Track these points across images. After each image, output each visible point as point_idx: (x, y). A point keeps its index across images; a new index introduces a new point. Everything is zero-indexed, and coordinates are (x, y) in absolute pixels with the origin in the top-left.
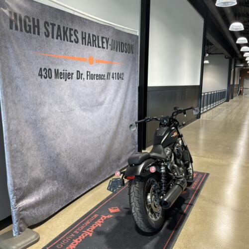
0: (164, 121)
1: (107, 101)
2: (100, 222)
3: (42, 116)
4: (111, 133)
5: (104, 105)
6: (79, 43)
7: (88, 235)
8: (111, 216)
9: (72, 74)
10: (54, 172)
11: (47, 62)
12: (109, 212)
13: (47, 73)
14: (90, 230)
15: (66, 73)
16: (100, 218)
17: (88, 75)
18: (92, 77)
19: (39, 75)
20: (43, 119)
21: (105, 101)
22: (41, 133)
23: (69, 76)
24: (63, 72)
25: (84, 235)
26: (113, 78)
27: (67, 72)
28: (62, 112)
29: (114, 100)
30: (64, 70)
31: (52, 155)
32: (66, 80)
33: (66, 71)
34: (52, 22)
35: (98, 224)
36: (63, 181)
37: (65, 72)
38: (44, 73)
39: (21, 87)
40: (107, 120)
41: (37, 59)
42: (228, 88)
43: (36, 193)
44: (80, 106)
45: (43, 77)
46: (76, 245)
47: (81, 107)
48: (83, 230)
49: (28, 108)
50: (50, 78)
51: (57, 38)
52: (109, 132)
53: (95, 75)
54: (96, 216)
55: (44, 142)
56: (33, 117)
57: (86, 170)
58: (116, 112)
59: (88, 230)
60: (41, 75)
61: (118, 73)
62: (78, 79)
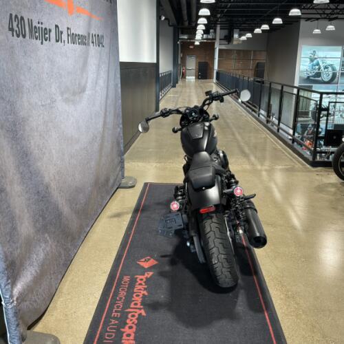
0: (191, 115)
1: (89, 85)
2: (140, 287)
3: (22, 114)
4: (98, 139)
5: (87, 92)
7: (140, 315)
8: (151, 273)
9: (50, 31)
10: (44, 218)
12: (143, 267)
13: (20, 26)
14: (136, 304)
15: (42, 29)
16: (136, 282)
17: (68, 35)
18: (73, 38)
19: (9, 28)
20: (24, 120)
21: (88, 85)
22: (25, 148)
24: (38, 25)
25: (133, 316)
26: (93, 42)
27: (44, 27)
28: (43, 106)
29: (96, 83)
30: (39, 23)
31: (40, 190)
32: (42, 43)
33: (42, 23)
35: (140, 291)
36: (54, 232)
37: (40, 25)
38: (15, 26)
40: (92, 119)
42: (174, 68)
43: (28, 263)
44: (62, 94)
45: (15, 33)
46: (132, 337)
47: (62, 96)
48: (124, 308)
50: (24, 36)
52: (96, 138)
53: (76, 35)
54: (127, 279)
55: (29, 166)
56: (11, 118)
57: (78, 206)
58: (101, 103)
59: (132, 306)
61: (98, 35)
62: (57, 41)
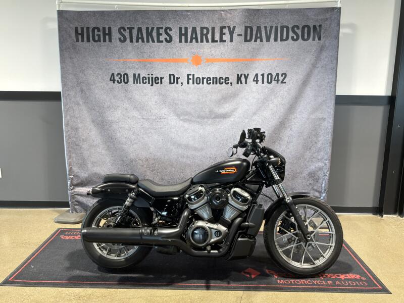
3: (110, 118)
5: (232, 119)
6: (173, 42)
9: (162, 78)
11: (121, 67)
13: (122, 78)
15: (152, 78)
17: (189, 79)
18: (198, 81)
19: (111, 80)
20: (112, 122)
21: (235, 113)
22: (110, 135)
23: (157, 80)
24: (147, 76)
26: (256, 81)
27: (154, 76)
30: (149, 75)
32: (152, 85)
33: (152, 75)
34: (129, 26)
38: (117, 78)
39: (86, 90)
41: (108, 66)
45: (116, 82)
47: (179, 117)
49: (94, 109)
50: (126, 83)
51: (137, 41)
53: (204, 78)
56: (100, 119)
60: (114, 81)
61: (269, 74)
62: (171, 83)
